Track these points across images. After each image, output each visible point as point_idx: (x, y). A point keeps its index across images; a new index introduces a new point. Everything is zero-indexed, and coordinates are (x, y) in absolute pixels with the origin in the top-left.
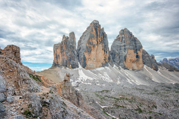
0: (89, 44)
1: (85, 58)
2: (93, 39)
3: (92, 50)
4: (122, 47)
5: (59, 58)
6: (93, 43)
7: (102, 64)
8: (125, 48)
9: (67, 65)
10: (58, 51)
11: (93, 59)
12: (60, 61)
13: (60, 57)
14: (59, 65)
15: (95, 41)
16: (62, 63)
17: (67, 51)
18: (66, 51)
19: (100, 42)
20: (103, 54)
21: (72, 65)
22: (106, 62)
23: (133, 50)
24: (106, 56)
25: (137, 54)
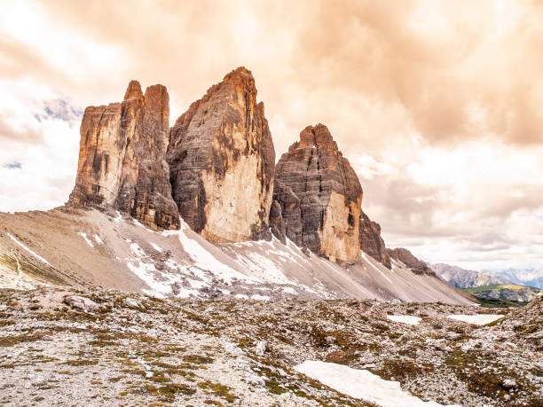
0: (220, 143)
1: (203, 192)
2: (235, 127)
3: (227, 167)
4: (312, 179)
5: (107, 171)
6: (233, 143)
7: (253, 228)
8: (320, 187)
11: (226, 202)
12: (109, 186)
13: (110, 166)
14: (100, 202)
15: (239, 139)
16: (115, 197)
17: (141, 149)
18: (136, 145)
19: (253, 147)
20: (258, 191)
21: (156, 214)
22: (263, 223)
23: (343, 196)
24: (264, 200)
25: (350, 210)
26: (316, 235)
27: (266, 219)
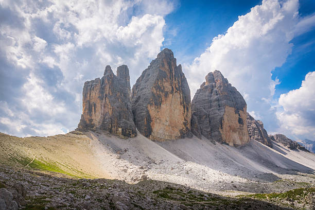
0: (156, 90)
1: (149, 116)
2: (164, 80)
3: (162, 101)
4: (214, 102)
5: (95, 112)
6: (164, 89)
7: (181, 131)
8: (219, 105)
9: (113, 129)
10: (93, 94)
11: (163, 120)
12: (97, 118)
13: (97, 109)
14: (93, 127)
15: (167, 86)
16: (101, 124)
17: (113, 99)
18: (111, 97)
19: (176, 89)
20: (182, 112)
21: (123, 130)
22: (187, 128)
23: (233, 108)
24: (186, 116)
25: (239, 116)
26: (219, 132)
27: (189, 126)
